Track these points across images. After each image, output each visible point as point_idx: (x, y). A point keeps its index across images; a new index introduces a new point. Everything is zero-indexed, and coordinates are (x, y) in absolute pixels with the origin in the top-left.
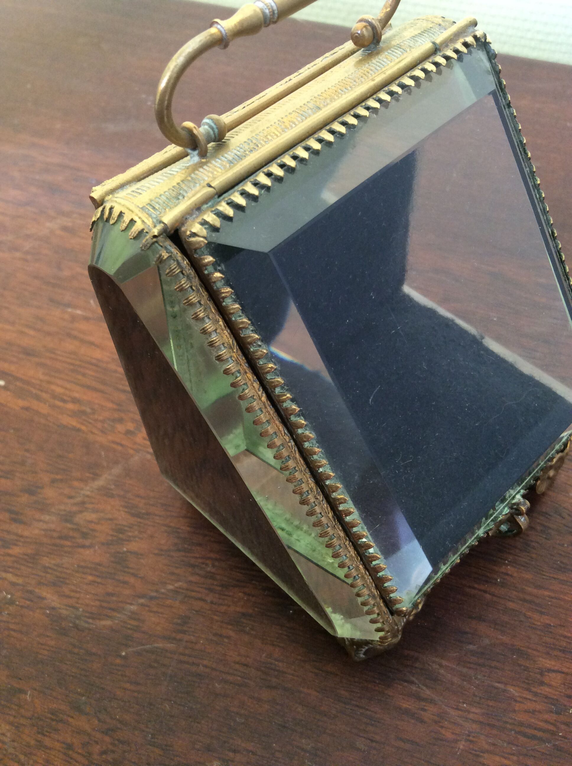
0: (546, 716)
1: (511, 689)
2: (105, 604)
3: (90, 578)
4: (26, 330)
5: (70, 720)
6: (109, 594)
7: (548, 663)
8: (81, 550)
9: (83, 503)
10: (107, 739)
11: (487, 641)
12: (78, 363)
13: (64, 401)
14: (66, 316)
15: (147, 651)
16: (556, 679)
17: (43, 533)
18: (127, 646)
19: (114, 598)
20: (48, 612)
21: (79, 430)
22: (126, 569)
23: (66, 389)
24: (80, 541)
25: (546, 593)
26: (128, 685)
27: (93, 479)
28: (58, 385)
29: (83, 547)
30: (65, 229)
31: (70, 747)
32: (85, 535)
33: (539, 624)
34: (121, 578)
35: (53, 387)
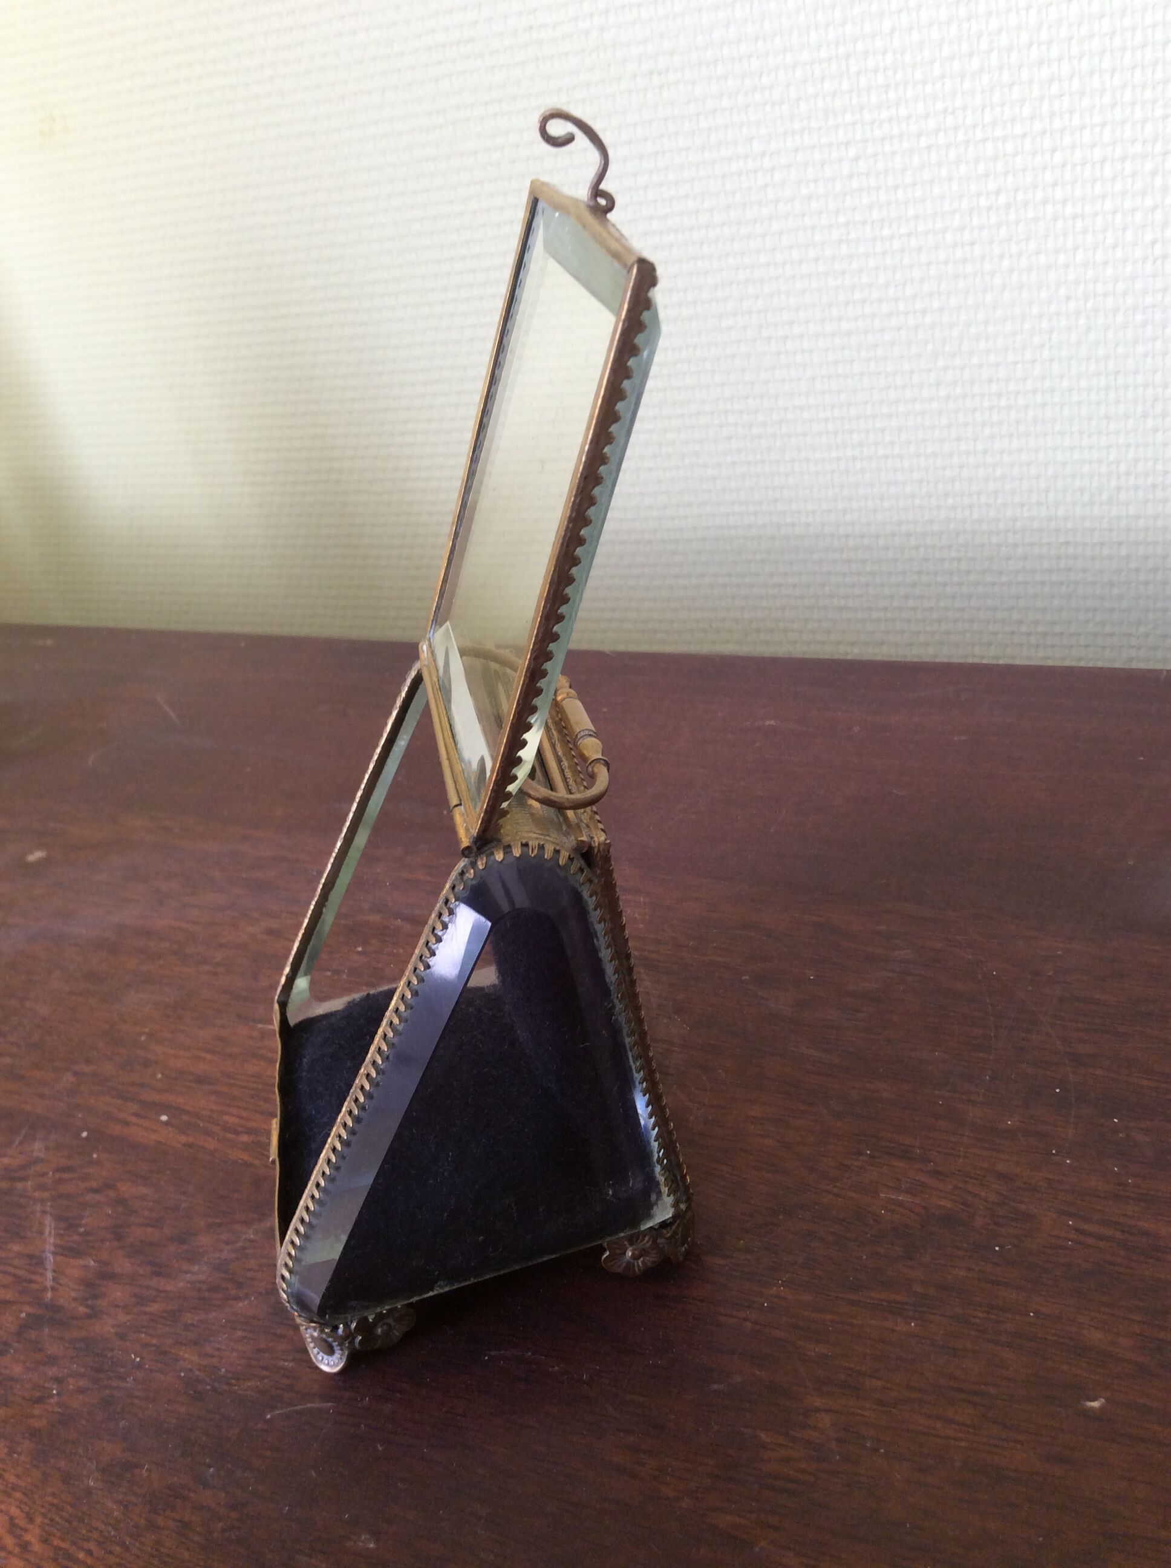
0: (803, 1465)
1: (763, 1435)
2: (254, 1363)
3: (240, 1333)
4: (203, 1055)
5: (192, 1495)
6: (259, 1351)
7: (818, 1402)
8: (231, 1302)
9: (244, 1248)
10: (234, 1515)
11: (738, 1379)
12: (260, 1086)
13: (237, 1133)
14: (255, 1034)
15: (297, 1412)
16: (825, 1420)
17: (189, 1285)
18: (273, 1408)
19: (266, 1355)
20: (182, 1374)
21: (251, 1165)
22: (286, 1321)
23: (241, 1118)
24: (233, 1292)
25: (829, 1317)
26: (268, 1453)
27: (260, 1220)
28: (233, 1115)
29: (237, 1298)
30: (270, 932)
31: (186, 1525)
32: (239, 1285)
33: (813, 1354)
34: (279, 1331)
35: (226, 1118)
